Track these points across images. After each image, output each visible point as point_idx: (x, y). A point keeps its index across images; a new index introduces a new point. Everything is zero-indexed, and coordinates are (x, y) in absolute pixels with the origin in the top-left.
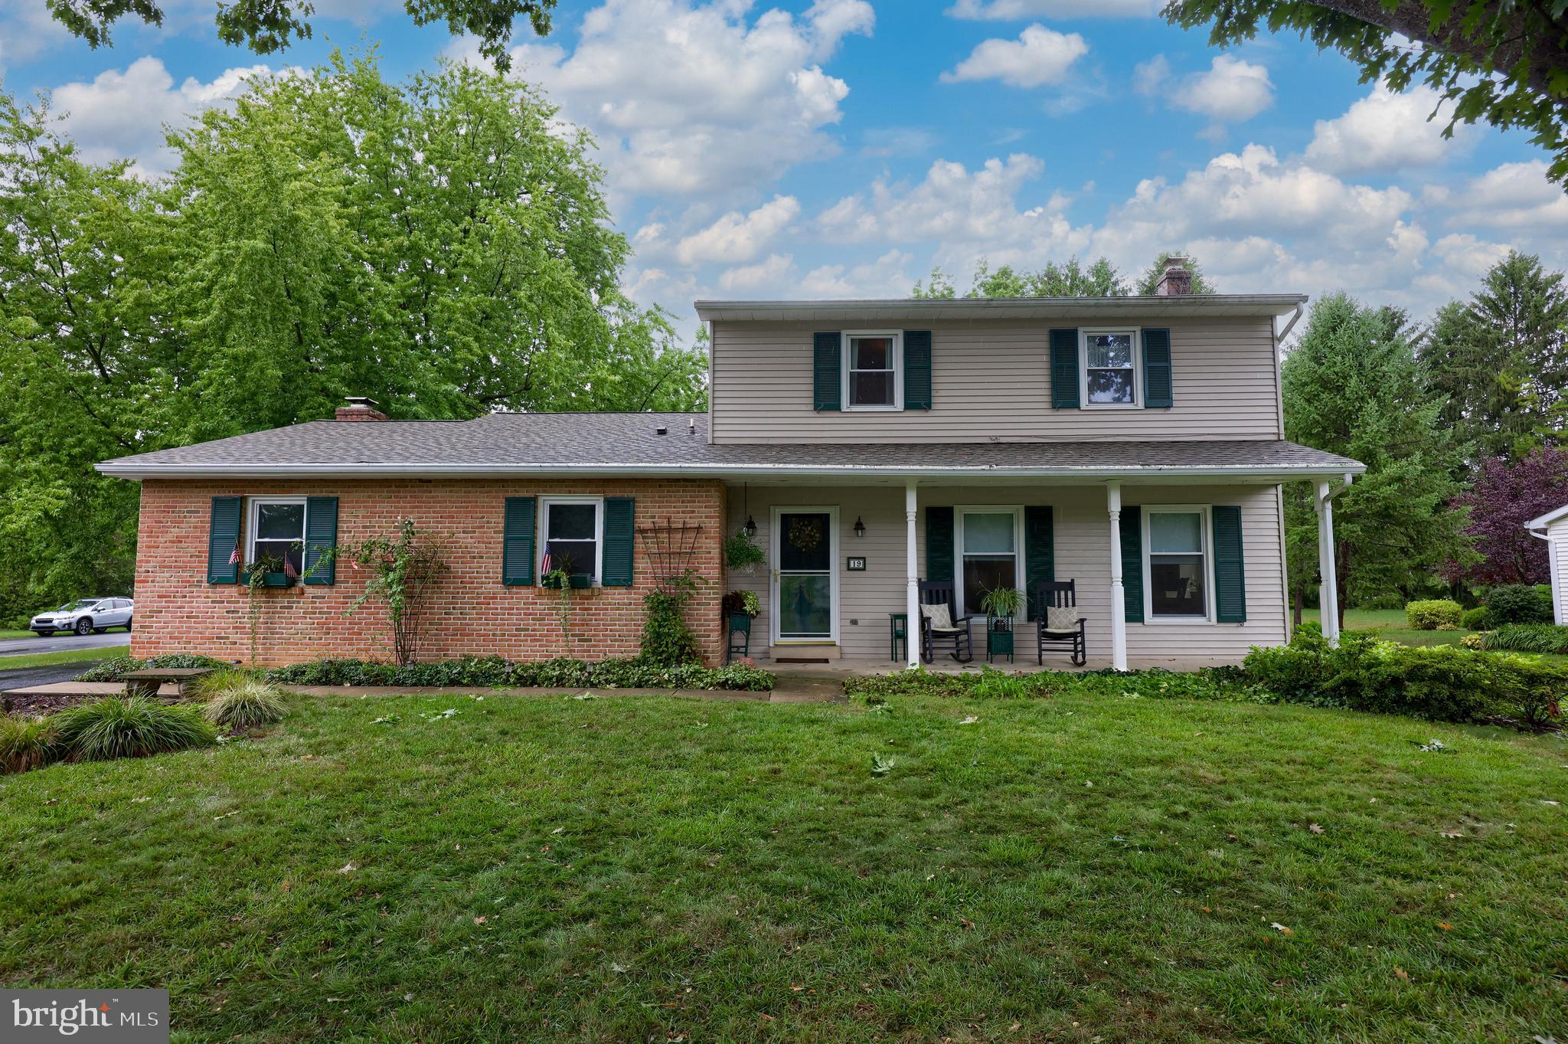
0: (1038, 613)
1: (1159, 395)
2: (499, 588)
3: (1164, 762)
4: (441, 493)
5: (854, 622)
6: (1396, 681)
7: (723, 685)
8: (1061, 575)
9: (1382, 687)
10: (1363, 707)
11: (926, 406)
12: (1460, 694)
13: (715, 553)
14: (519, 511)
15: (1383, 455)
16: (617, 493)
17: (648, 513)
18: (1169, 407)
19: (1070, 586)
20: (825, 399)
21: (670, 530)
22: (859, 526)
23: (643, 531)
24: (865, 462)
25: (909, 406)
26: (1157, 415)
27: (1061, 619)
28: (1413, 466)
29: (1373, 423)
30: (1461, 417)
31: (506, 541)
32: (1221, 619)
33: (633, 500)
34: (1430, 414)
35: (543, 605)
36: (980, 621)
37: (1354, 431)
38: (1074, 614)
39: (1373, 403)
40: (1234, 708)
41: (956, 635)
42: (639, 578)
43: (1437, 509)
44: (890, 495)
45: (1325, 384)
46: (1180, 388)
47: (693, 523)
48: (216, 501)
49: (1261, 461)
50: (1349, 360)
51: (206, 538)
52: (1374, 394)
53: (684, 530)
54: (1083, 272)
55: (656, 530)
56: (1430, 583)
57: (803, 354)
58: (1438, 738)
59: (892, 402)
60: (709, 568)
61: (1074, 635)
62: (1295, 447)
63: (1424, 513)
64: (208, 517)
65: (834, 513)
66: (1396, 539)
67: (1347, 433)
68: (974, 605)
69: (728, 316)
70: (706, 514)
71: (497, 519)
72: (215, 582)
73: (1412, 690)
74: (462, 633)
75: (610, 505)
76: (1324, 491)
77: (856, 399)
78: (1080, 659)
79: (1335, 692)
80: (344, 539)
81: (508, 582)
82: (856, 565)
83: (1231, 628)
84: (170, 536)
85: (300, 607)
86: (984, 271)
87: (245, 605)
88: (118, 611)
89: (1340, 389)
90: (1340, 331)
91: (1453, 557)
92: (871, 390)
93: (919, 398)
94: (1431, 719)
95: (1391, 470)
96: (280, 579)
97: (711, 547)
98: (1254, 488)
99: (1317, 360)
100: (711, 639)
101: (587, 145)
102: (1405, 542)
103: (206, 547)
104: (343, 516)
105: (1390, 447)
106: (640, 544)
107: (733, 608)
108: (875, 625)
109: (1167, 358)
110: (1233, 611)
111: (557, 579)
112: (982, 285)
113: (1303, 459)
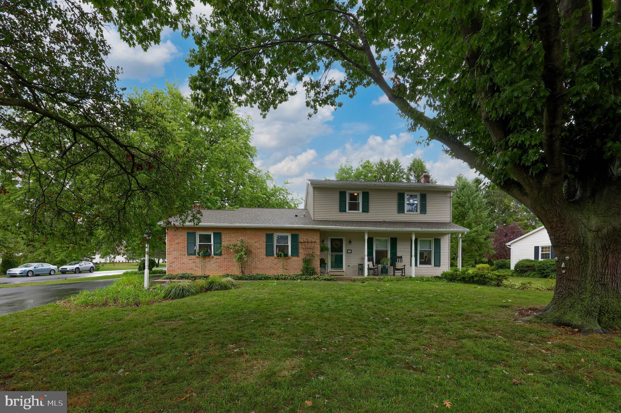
0: (393, 264)
1: (423, 210)
2: (265, 257)
3: (430, 290)
4: (249, 232)
5: (349, 266)
6: (473, 277)
7: (325, 280)
8: (399, 254)
9: (470, 279)
10: (466, 282)
11: (367, 211)
12: (485, 279)
13: (319, 248)
14: (269, 238)
15: (473, 225)
16: (294, 233)
17: (302, 238)
18: (425, 213)
19: (401, 257)
20: (342, 209)
21: (308, 242)
22: (350, 242)
23: (301, 242)
24: (356, 226)
25: (363, 211)
26: (423, 215)
27: (399, 265)
28: (480, 228)
29: (471, 215)
30: (495, 212)
31: (266, 245)
32: (435, 266)
33: (298, 235)
34: (486, 213)
35: (276, 261)
36: (380, 266)
37: (466, 218)
38: (403, 264)
39: (472, 210)
40: (440, 283)
41: (374, 269)
42: (300, 254)
43: (485, 239)
44: (361, 234)
45: (460, 204)
46: (428, 208)
47: (313, 240)
48: (188, 233)
49: (447, 228)
50: (466, 198)
51: (186, 243)
52: (472, 208)
53: (311, 242)
54: (392, 163)
55: (304, 242)
56: (483, 260)
57: (337, 197)
58: (479, 287)
59: (359, 210)
60: (318, 252)
61: (402, 269)
62: (454, 225)
63: (482, 240)
64: (186, 237)
65: (344, 238)
66: (475, 247)
67: (464, 218)
68: (378, 262)
69: (317, 186)
70: (316, 238)
71: (264, 239)
72: (189, 254)
73: (476, 279)
74: (255, 268)
75: (293, 236)
76: (460, 235)
77: (350, 209)
78: (403, 274)
79: (460, 280)
80: (223, 243)
81: (267, 255)
82: (349, 252)
83: (437, 268)
84: (175, 242)
85: (213, 261)
86: (362, 161)
87: (198, 260)
88: (87, 265)
89: (463, 206)
90: (465, 190)
91: (488, 252)
92: (353, 207)
93: (366, 210)
94: (479, 285)
95: (474, 229)
96: (207, 254)
97: (318, 247)
98: (444, 234)
99: (458, 198)
100: (318, 270)
101: (249, 120)
102: (477, 248)
103: (186, 245)
104: (223, 237)
105: (475, 222)
106: (300, 245)
107: (323, 263)
108: (354, 267)
109: (425, 201)
110: (438, 264)
111: (281, 254)
112: (361, 166)
113: (456, 228)
